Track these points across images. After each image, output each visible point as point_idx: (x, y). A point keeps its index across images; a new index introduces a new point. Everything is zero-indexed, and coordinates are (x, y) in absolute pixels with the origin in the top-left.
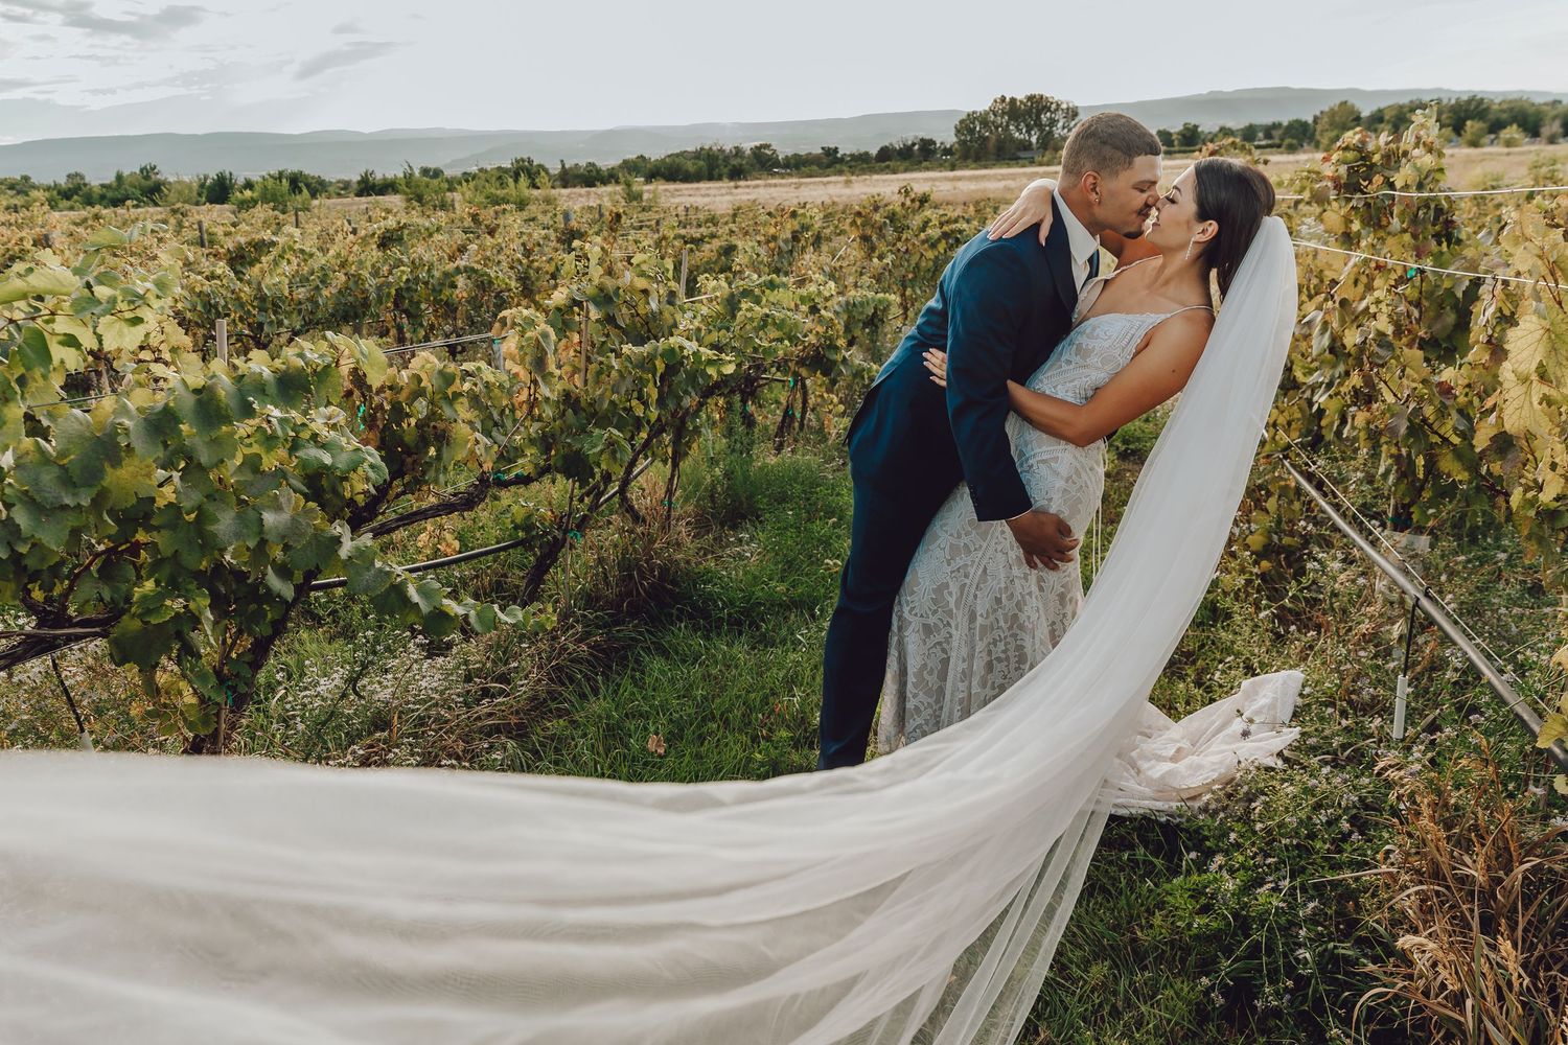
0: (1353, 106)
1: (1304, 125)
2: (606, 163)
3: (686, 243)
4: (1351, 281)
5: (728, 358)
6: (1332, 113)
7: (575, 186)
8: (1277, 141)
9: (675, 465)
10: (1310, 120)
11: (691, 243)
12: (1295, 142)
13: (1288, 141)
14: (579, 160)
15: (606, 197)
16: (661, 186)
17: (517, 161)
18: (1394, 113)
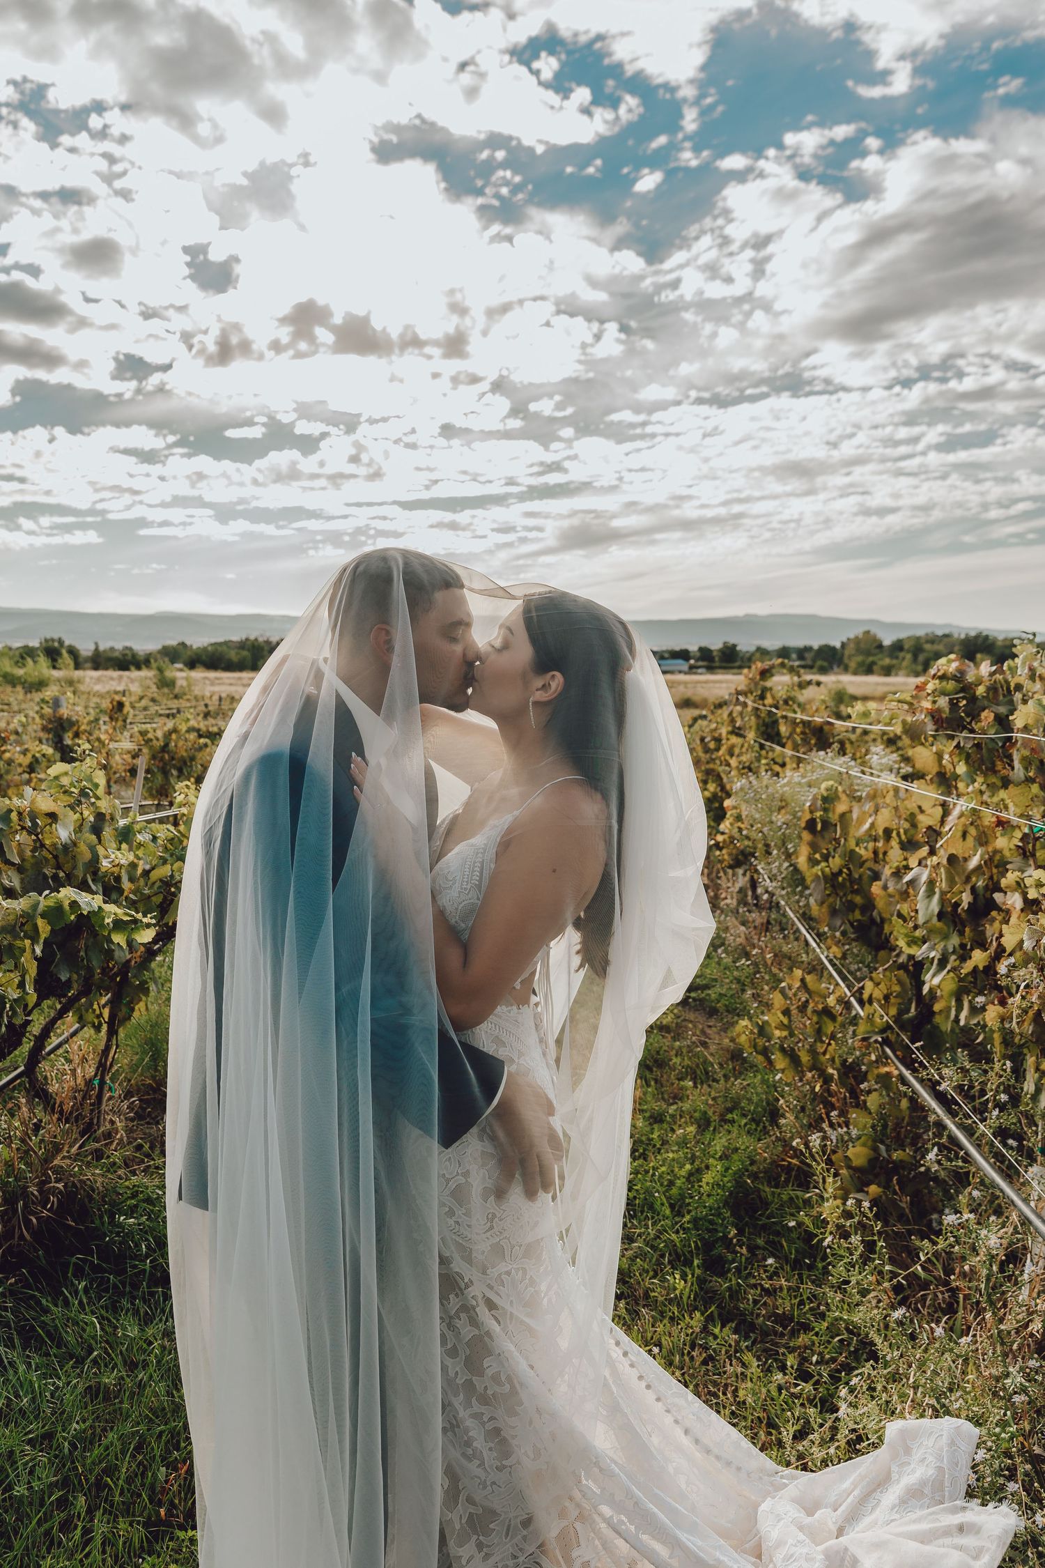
0: (875, 636)
1: (833, 649)
2: (143, 646)
3: (200, 736)
4: (960, 834)
5: (145, 920)
6: (857, 641)
7: (106, 669)
8: (809, 662)
9: (112, 1032)
10: (838, 645)
11: (206, 737)
12: (825, 664)
13: (819, 663)
14: (115, 643)
15: (134, 682)
16: (198, 674)
17: (46, 640)
18: (912, 643)
